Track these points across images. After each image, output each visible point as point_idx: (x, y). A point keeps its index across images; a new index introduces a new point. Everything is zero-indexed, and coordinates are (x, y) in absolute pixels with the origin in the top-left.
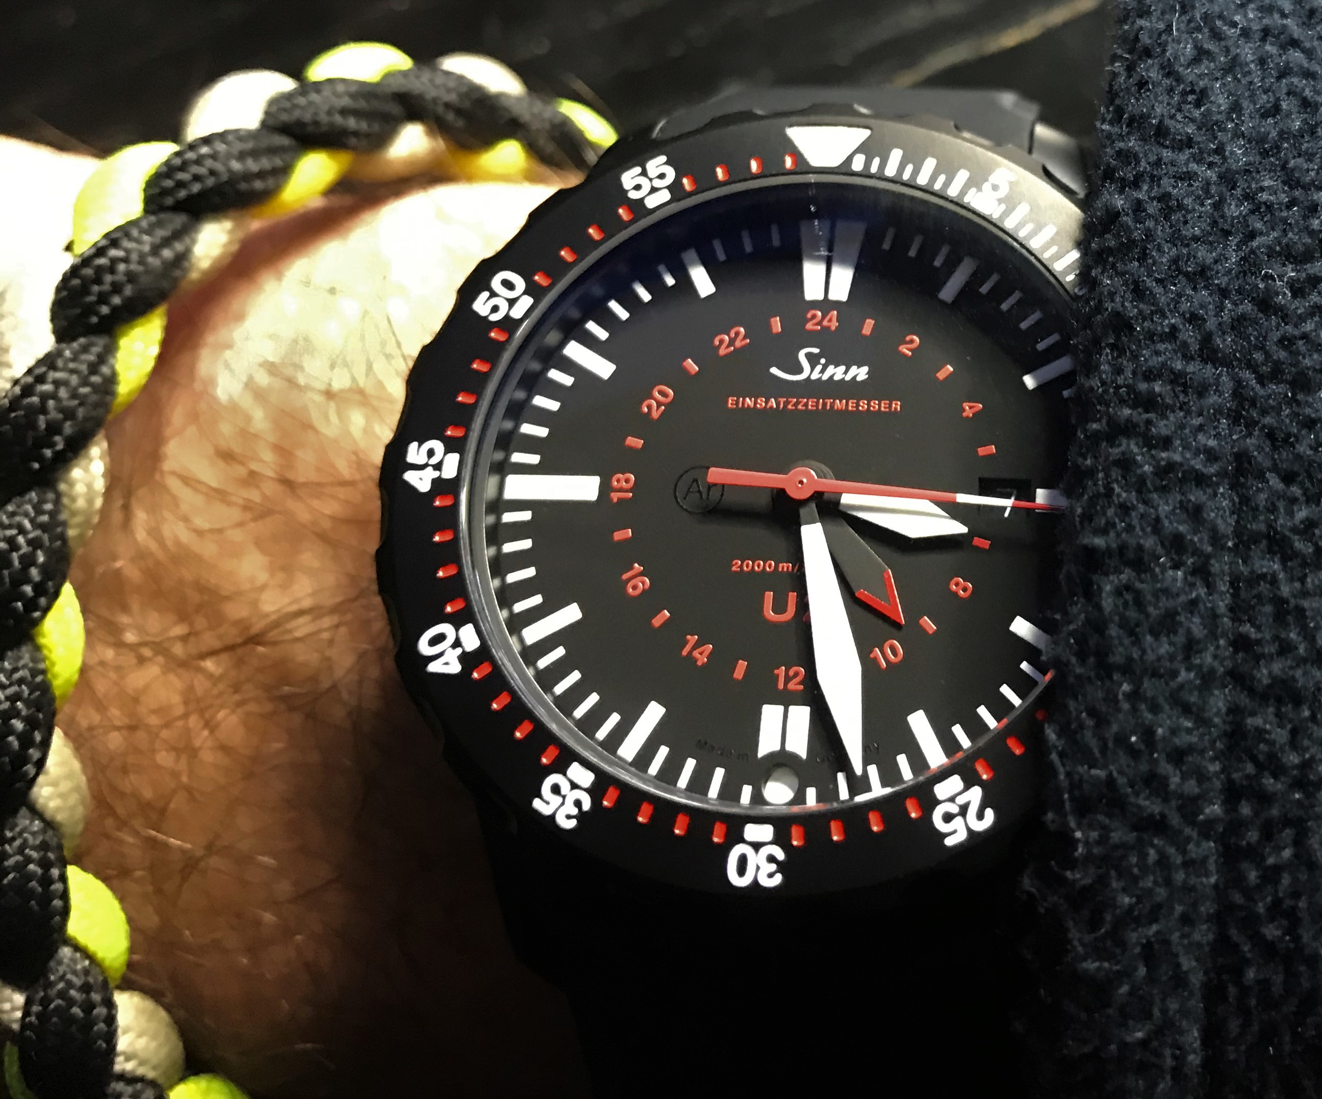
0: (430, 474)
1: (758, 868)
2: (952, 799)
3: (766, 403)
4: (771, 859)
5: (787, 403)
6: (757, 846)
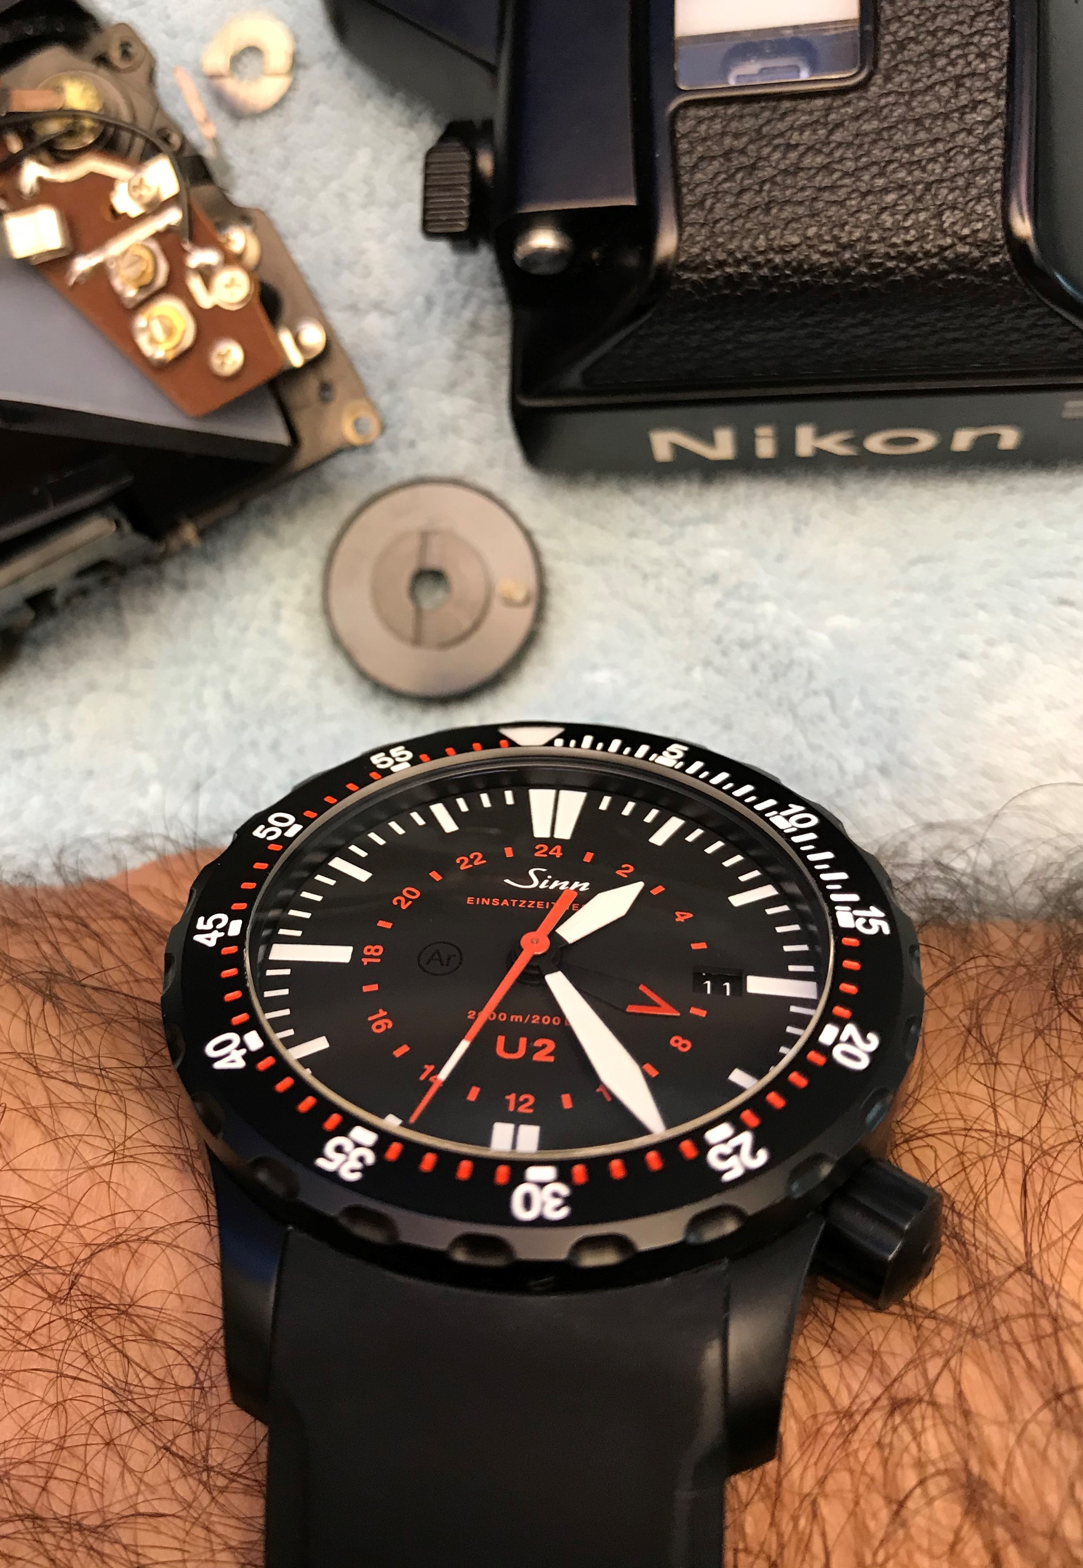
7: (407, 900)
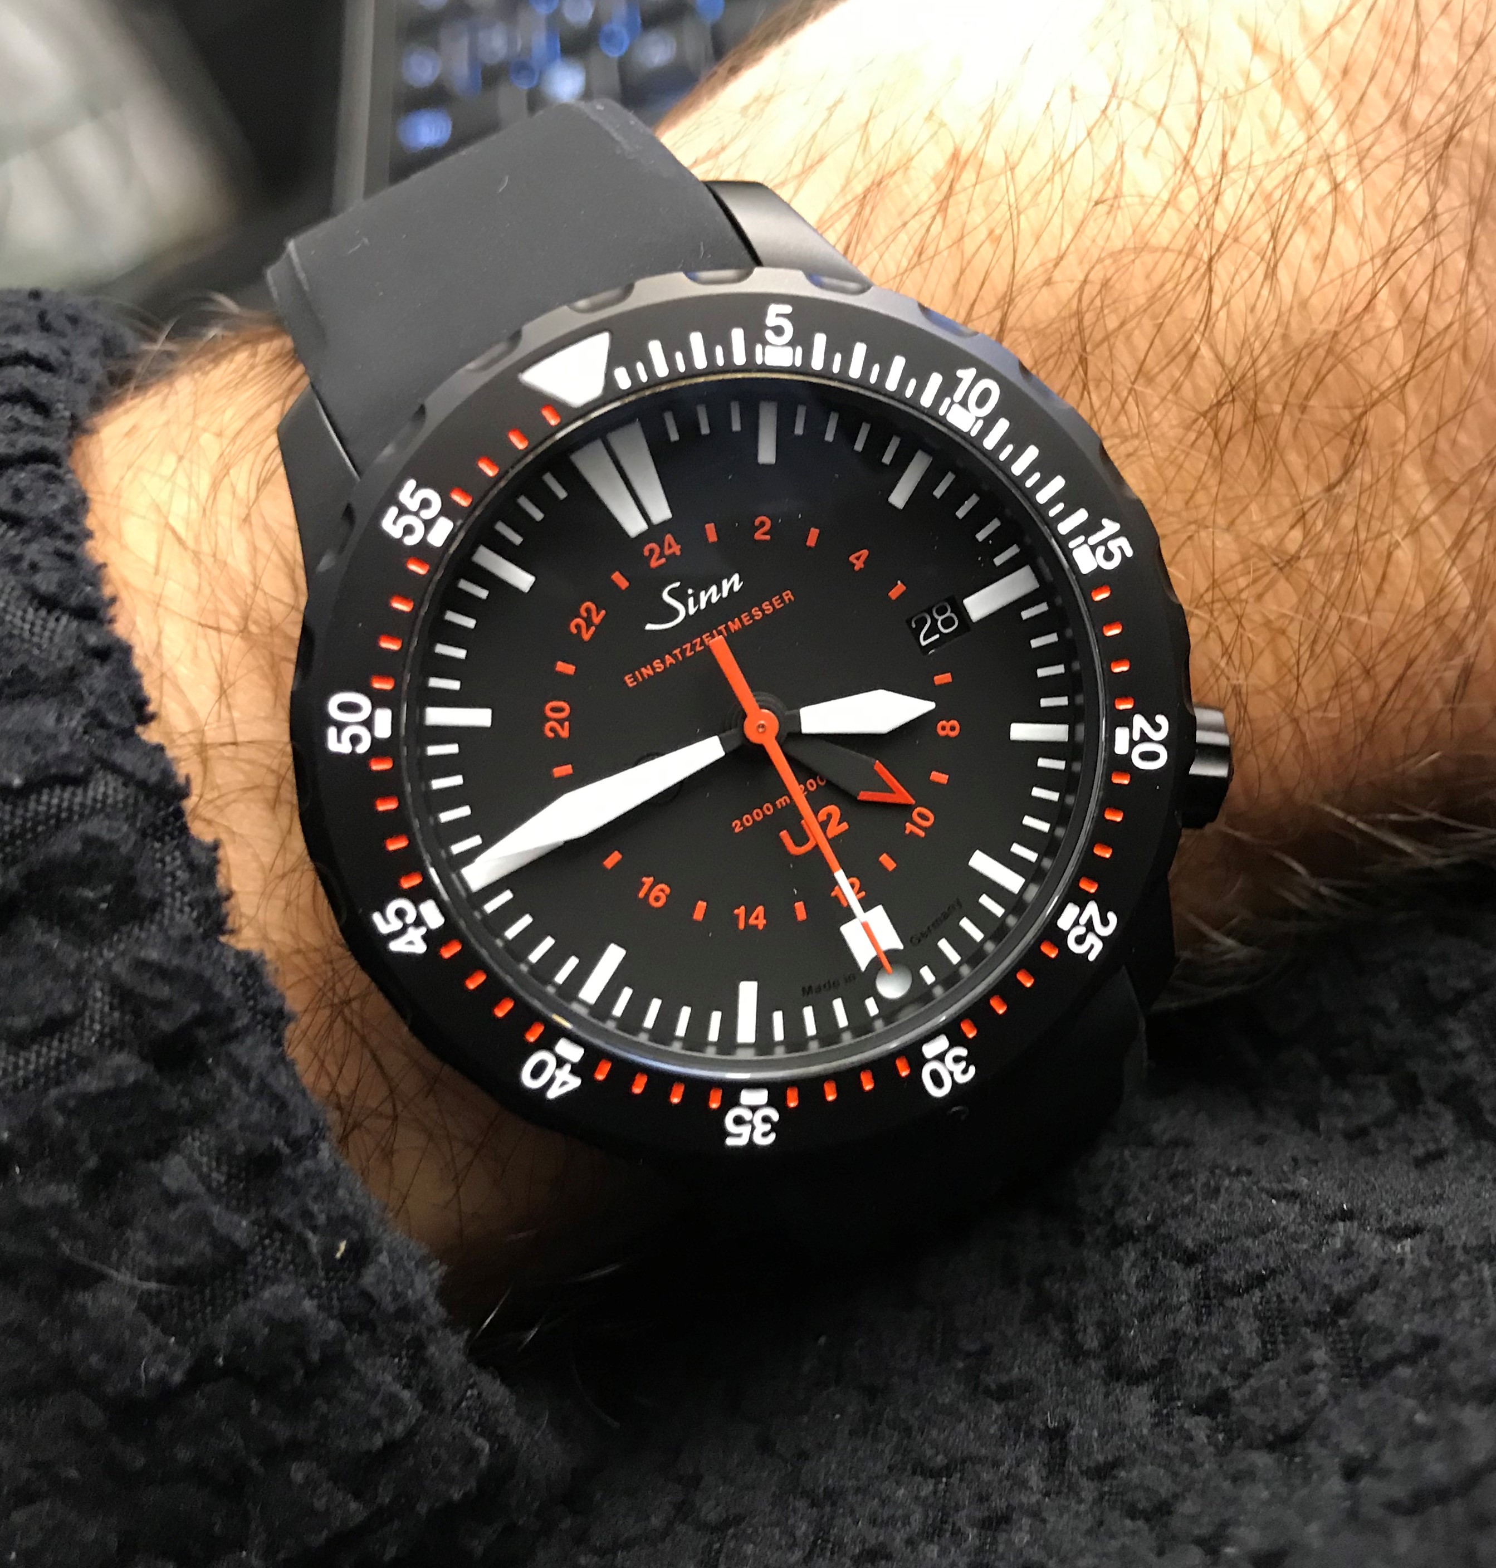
0: (416, 935)
1: (952, 1074)
2: (1076, 923)
3: (663, 662)
4: (957, 1060)
5: (683, 652)
6: (941, 1058)
7: (560, 722)
